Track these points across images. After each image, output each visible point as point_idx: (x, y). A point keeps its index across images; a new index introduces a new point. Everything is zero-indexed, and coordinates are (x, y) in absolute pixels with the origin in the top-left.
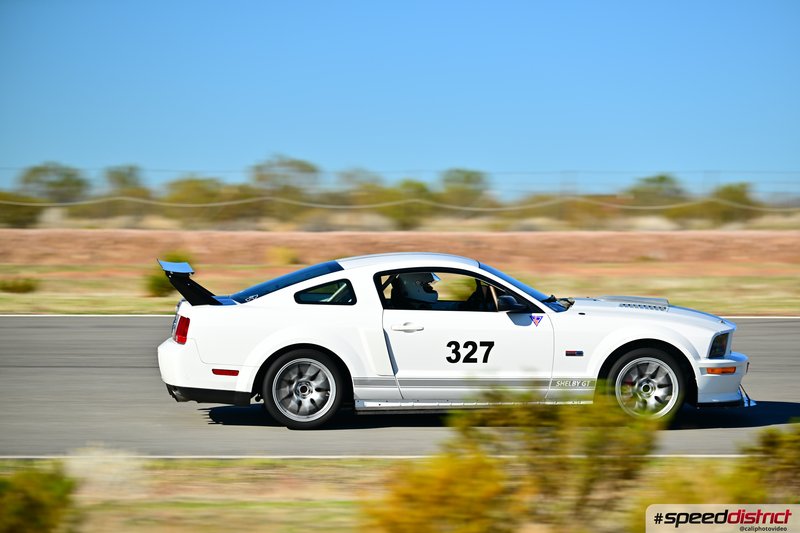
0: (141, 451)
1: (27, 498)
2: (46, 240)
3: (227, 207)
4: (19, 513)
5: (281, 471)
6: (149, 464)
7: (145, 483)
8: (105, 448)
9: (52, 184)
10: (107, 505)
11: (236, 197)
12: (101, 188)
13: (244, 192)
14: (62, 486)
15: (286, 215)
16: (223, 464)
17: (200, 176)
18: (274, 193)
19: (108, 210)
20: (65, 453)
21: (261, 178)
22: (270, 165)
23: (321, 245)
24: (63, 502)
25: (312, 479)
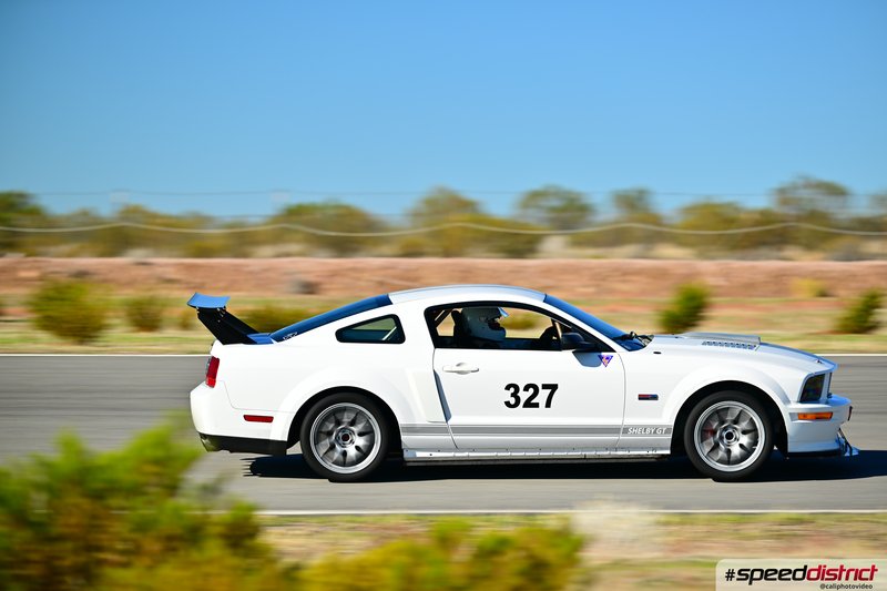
0: (655, 505)
1: (531, 557)
2: (547, 272)
3: (747, 234)
4: (523, 573)
5: (810, 527)
6: (663, 519)
7: (658, 540)
8: (616, 501)
9: (553, 209)
10: (618, 564)
11: (757, 223)
12: (607, 214)
13: (765, 217)
14: (571, 543)
15: (812, 243)
16: (744, 519)
17: (717, 200)
18: (799, 219)
19: (615, 238)
20: (571, 507)
21: (785, 202)
22: (795, 187)
23: (853, 276)
24: (571, 560)
25: (844, 536)
